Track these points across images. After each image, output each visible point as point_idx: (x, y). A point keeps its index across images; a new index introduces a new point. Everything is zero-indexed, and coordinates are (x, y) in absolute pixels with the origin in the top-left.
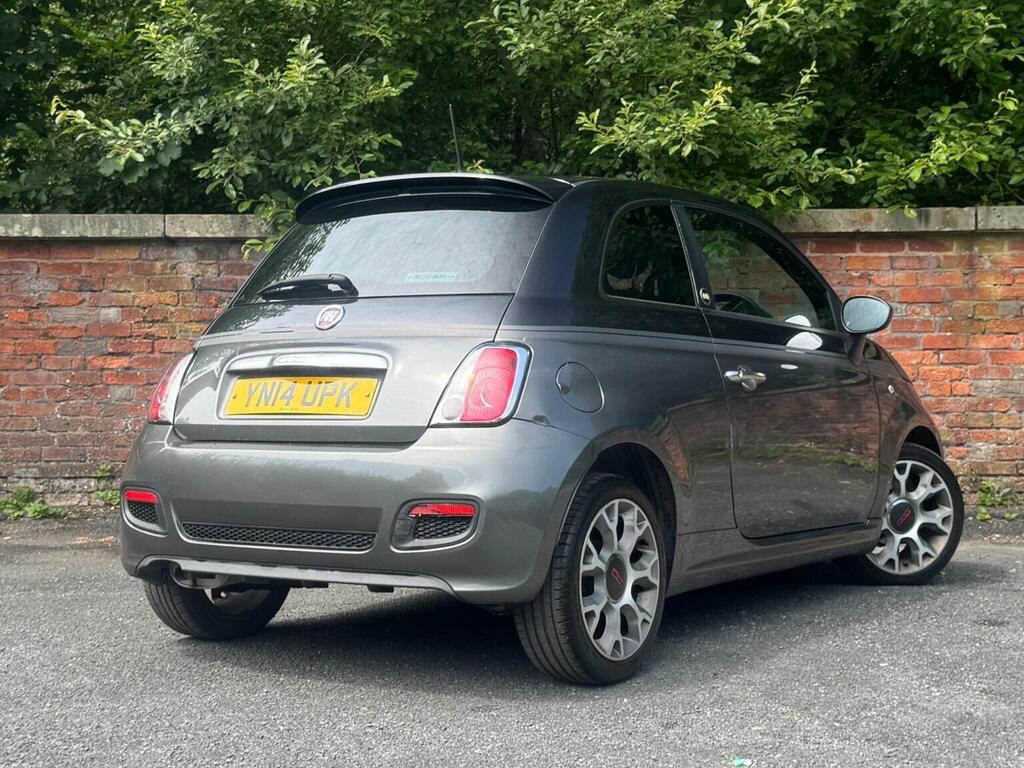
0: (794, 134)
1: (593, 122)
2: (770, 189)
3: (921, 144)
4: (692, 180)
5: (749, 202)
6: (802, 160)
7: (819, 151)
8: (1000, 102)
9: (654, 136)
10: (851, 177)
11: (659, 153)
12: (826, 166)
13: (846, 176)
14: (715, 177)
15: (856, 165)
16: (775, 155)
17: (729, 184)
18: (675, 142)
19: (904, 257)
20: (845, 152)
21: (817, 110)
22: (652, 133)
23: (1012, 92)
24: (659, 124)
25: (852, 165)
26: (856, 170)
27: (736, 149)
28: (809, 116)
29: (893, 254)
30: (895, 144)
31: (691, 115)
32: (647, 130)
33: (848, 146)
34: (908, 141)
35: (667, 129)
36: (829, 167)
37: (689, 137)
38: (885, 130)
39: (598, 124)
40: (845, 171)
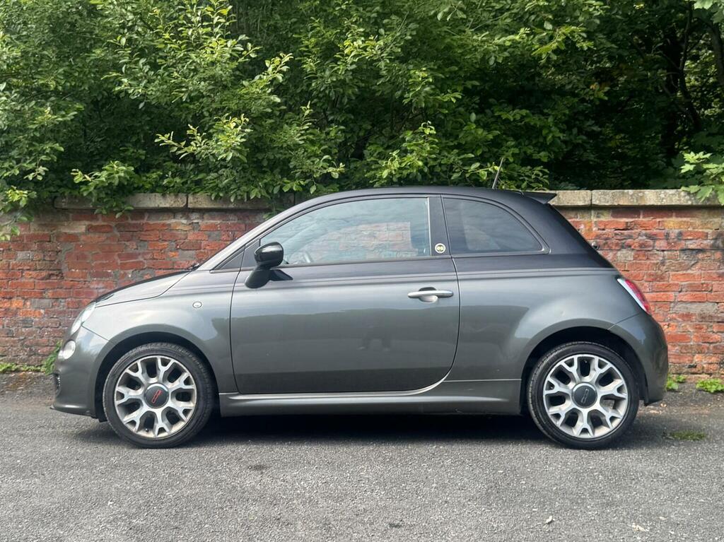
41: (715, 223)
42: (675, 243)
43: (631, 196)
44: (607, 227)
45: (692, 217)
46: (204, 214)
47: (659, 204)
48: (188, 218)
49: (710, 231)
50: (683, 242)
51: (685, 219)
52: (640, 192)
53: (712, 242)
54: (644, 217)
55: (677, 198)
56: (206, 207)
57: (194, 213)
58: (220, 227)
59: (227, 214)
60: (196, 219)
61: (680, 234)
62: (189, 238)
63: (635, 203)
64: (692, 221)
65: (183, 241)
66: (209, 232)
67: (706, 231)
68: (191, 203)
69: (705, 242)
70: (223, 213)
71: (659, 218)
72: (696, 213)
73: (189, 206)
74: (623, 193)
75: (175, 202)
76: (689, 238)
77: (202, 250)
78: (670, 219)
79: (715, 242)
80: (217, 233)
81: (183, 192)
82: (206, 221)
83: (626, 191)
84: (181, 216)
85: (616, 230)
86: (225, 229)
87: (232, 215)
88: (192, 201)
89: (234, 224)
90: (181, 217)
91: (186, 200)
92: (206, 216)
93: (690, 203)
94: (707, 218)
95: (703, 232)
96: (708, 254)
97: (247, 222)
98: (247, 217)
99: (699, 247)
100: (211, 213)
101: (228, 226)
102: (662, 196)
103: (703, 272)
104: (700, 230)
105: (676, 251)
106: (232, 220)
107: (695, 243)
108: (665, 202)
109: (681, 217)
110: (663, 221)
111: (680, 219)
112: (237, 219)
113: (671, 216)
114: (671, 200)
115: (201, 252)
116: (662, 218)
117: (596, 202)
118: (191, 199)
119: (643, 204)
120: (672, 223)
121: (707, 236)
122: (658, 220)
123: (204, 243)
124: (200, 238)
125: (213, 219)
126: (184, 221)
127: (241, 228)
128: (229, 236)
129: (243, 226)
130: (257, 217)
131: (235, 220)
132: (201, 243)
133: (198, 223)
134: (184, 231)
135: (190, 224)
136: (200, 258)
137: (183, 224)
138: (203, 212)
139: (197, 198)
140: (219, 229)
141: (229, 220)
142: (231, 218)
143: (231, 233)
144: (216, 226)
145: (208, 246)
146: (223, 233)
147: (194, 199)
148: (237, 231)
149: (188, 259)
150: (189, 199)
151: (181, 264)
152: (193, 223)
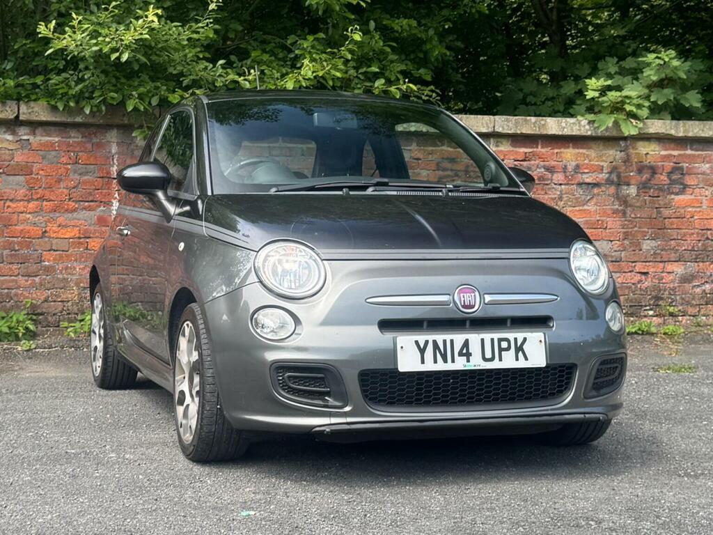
0: (199, 49)
1: (50, 30)
2: (186, 89)
3: (288, 63)
4: (123, 80)
5: (169, 99)
6: (209, 68)
7: (221, 62)
8: (349, 34)
9: (96, 45)
10: (247, 83)
11: (100, 57)
12: (227, 74)
13: (242, 82)
14: (142, 78)
15: (250, 74)
16: (188, 64)
17: (153, 85)
18: (114, 50)
19: (279, 147)
20: (235, 65)
21: (216, 31)
22: (94, 41)
23: (358, 27)
24: (100, 34)
25: (247, 74)
26: (250, 78)
27: (156, 57)
28: (211, 36)
29: (271, 145)
30: (271, 62)
31: (128, 29)
32: (91, 39)
33: (236, 60)
34: (279, 60)
35: (107, 40)
36: (230, 74)
37: (127, 47)
38: (264, 51)
39: (53, 32)
40: (242, 78)
41: (610, 155)
42: (572, 176)
43: (534, 124)
44: (507, 157)
45: (589, 148)
46: (36, 128)
47: (560, 133)
48: (14, 133)
49: (605, 165)
50: (580, 175)
51: (581, 151)
52: (543, 120)
53: (607, 175)
54: (542, 148)
55: (577, 127)
56: (44, 119)
57: (22, 128)
58: (58, 146)
59: (68, 130)
60: (24, 135)
61: (578, 166)
62: (16, 160)
63: (537, 132)
64: (587, 153)
65: (7, 163)
66: (41, 153)
67: (602, 164)
68: (24, 114)
69: (601, 176)
70: (62, 128)
71: (557, 148)
72: (592, 144)
73: (21, 118)
74: (526, 120)
76: (586, 171)
77: (33, 176)
78: (568, 150)
79: (610, 176)
80: (53, 153)
81: (12, 99)
82: (39, 138)
83: (528, 118)
84: (4, 130)
85: (515, 161)
86: (64, 149)
87: (75, 130)
88: (25, 111)
89: (78, 143)
90: (5, 132)
91: (17, 109)
92: (39, 131)
93: (589, 133)
94: (601, 151)
95: (599, 165)
96: (603, 189)
97: (95, 140)
98: (94, 134)
99: (594, 181)
100: (46, 128)
101: (69, 145)
102: (564, 125)
103: (598, 208)
104: (597, 163)
105: (573, 184)
106: (74, 137)
107: (592, 176)
108: (567, 132)
109: (578, 148)
110: (561, 152)
111: (577, 151)
112: (80, 136)
113: (568, 147)
114: (572, 130)
115: (34, 178)
116: (560, 149)
117: (499, 130)
118: (23, 108)
119: (545, 133)
120: (569, 154)
121: (602, 170)
122: (556, 151)
123: (36, 167)
124: (30, 160)
125: (49, 135)
126: (10, 137)
127: (86, 148)
128: (70, 158)
129: (89, 146)
130: (107, 135)
131: (78, 138)
132: (32, 166)
133: (28, 140)
134: (9, 150)
135: (17, 141)
136: (31, 186)
137: (8, 140)
138: (34, 125)
139: (33, 108)
140: (57, 148)
141: (70, 137)
142: (72, 135)
143: (72, 154)
144: (52, 144)
145: (43, 170)
146: (63, 154)
147: (28, 109)
148: (81, 151)
149: (14, 187)
150: (21, 108)
151: (5, 193)
152: (21, 139)
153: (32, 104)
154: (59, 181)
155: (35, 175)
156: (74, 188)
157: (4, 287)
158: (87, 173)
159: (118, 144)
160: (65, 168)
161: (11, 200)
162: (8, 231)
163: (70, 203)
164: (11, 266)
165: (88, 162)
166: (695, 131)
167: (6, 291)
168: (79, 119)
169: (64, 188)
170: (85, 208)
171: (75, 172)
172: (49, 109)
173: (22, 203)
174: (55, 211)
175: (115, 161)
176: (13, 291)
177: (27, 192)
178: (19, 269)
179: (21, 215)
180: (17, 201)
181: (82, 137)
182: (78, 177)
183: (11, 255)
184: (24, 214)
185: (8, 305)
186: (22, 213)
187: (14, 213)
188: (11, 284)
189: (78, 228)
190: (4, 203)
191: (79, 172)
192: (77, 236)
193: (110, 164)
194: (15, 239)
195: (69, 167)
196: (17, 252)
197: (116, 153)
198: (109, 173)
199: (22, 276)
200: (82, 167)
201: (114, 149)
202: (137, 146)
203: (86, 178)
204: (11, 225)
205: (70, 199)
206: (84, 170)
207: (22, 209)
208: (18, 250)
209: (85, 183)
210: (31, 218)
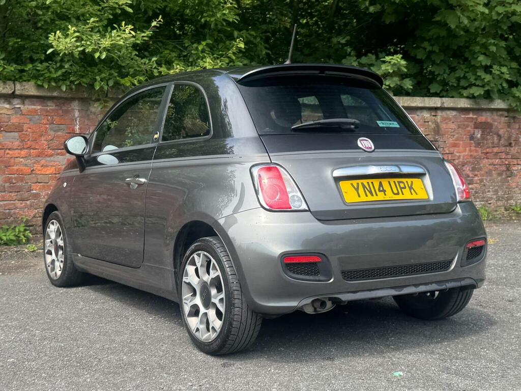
5: (121, 83)
6: (146, 63)
9: (80, 46)
22: (79, 44)
23: (242, 39)
48: (10, 103)
56: (32, 94)
57: (15, 100)
58: (40, 112)
59: (46, 101)
60: (17, 104)
62: (12, 121)
65: (6, 124)
66: (29, 117)
68: (18, 90)
70: (42, 100)
73: (16, 93)
75: (3, 88)
77: (24, 132)
80: (37, 117)
81: (10, 80)
82: (26, 107)
84: (3, 101)
86: (44, 114)
87: (51, 101)
88: (19, 88)
89: (53, 110)
90: (4, 102)
91: (13, 87)
92: (27, 101)
97: (64, 108)
98: (63, 103)
100: (32, 100)
101: (47, 111)
106: (50, 106)
112: (54, 105)
115: (24, 134)
118: (18, 86)
123: (25, 127)
124: (22, 121)
125: (34, 105)
126: (7, 106)
127: (58, 114)
128: (48, 120)
129: (60, 112)
130: (72, 104)
131: (53, 106)
132: (23, 126)
133: (20, 108)
134: (7, 115)
135: (13, 109)
136: (23, 139)
137: (6, 108)
138: (24, 98)
139: (24, 86)
140: (39, 114)
141: (47, 106)
142: (49, 105)
143: (49, 118)
144: (36, 111)
145: (30, 128)
146: (43, 117)
147: (21, 87)
148: (55, 116)
149: (12, 140)
150: (16, 86)
151: (5, 144)
152: (15, 107)
153: (24, 83)
154: (41, 136)
155: (25, 132)
156: (51, 140)
157: (6, 208)
158: (59, 130)
159: (79, 111)
160: (45, 127)
161: (9, 149)
162: (8, 170)
163: (49, 150)
164: (11, 194)
165: (60, 123)
166: (408, 103)
167: (8, 211)
168: (55, 94)
169: (44, 140)
170: (58, 154)
171: (51, 129)
172: (35, 87)
173: (16, 151)
174: (39, 156)
175: (78, 122)
176: (13, 211)
177: (20, 144)
178: (16, 195)
179: (16, 159)
180: (14, 149)
181: (56, 106)
182: (54, 133)
183: (10, 187)
184: (18, 159)
185: (10, 220)
186: (17, 158)
187: (11, 158)
188: (10, 206)
189: (54, 168)
190: (5, 151)
191: (55, 129)
192: (54, 172)
193: (74, 124)
194: (13, 176)
195: (48, 126)
196: (15, 185)
197: (78, 117)
198: (73, 130)
199: (18, 200)
200: (56, 127)
201: (77, 114)
202: (91, 112)
203: (59, 133)
204: (9, 166)
205: (49, 148)
206: (57, 128)
207: (17, 155)
208: (15, 183)
209: (58, 137)
210: (23, 161)
